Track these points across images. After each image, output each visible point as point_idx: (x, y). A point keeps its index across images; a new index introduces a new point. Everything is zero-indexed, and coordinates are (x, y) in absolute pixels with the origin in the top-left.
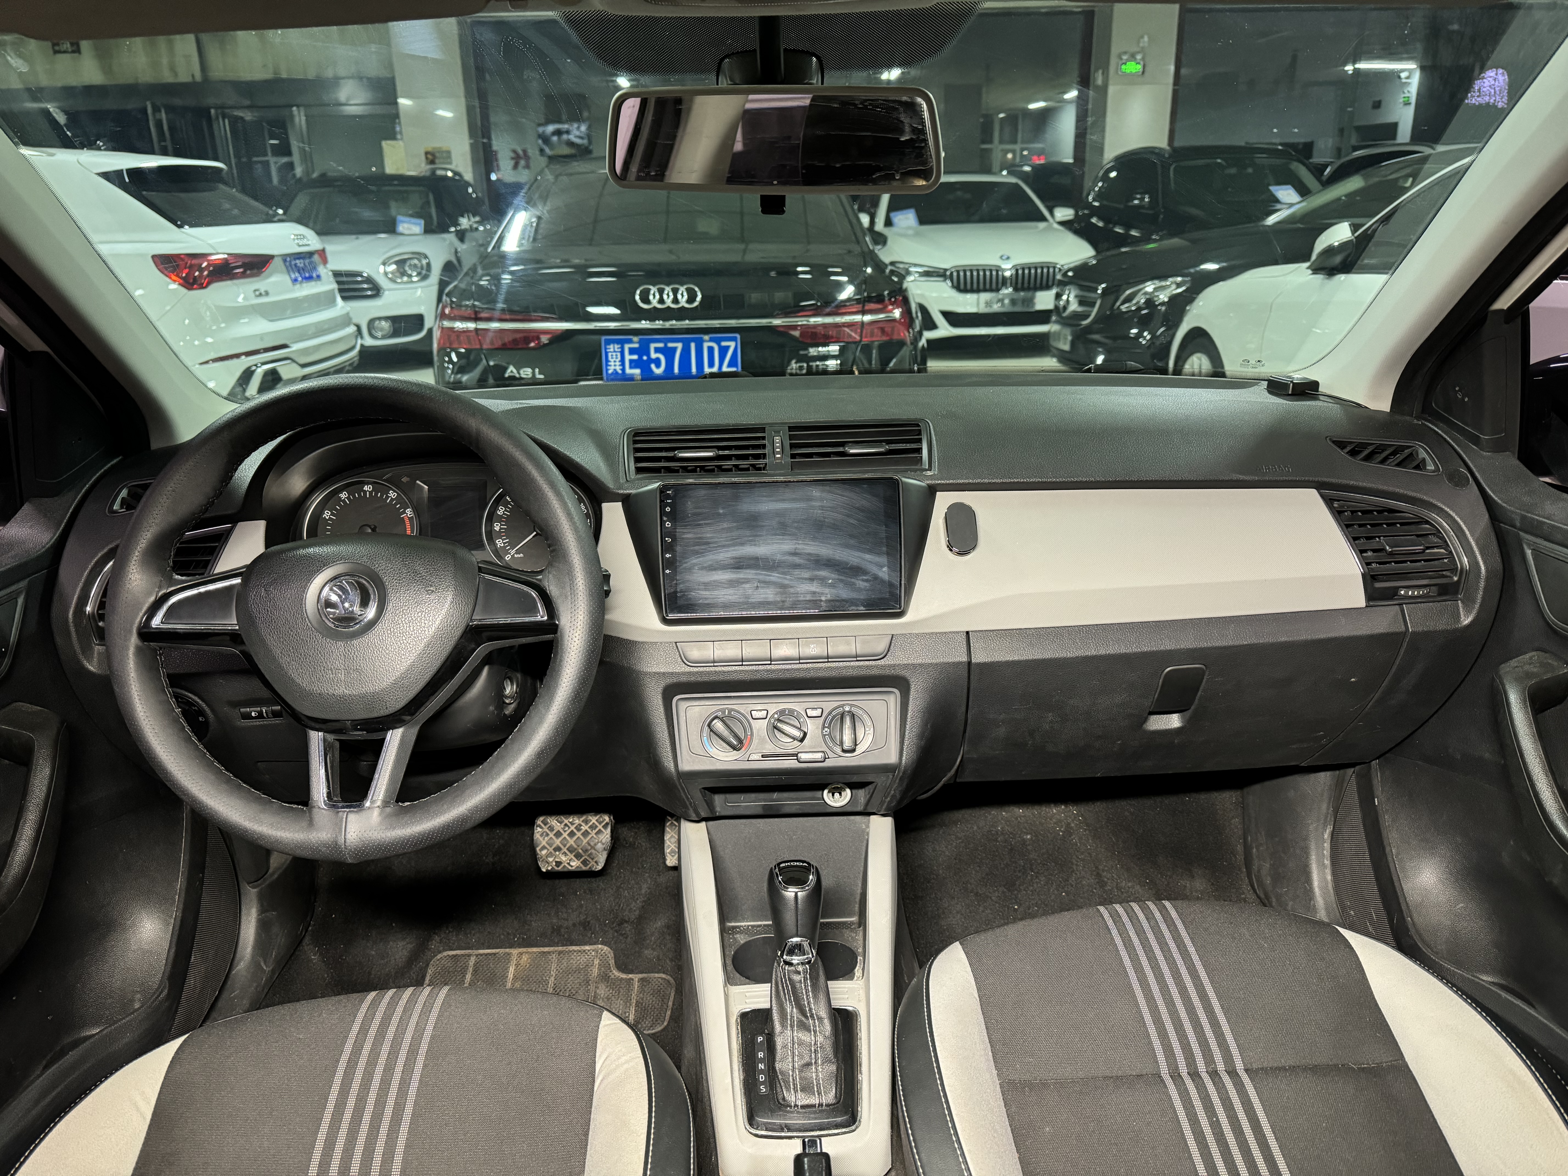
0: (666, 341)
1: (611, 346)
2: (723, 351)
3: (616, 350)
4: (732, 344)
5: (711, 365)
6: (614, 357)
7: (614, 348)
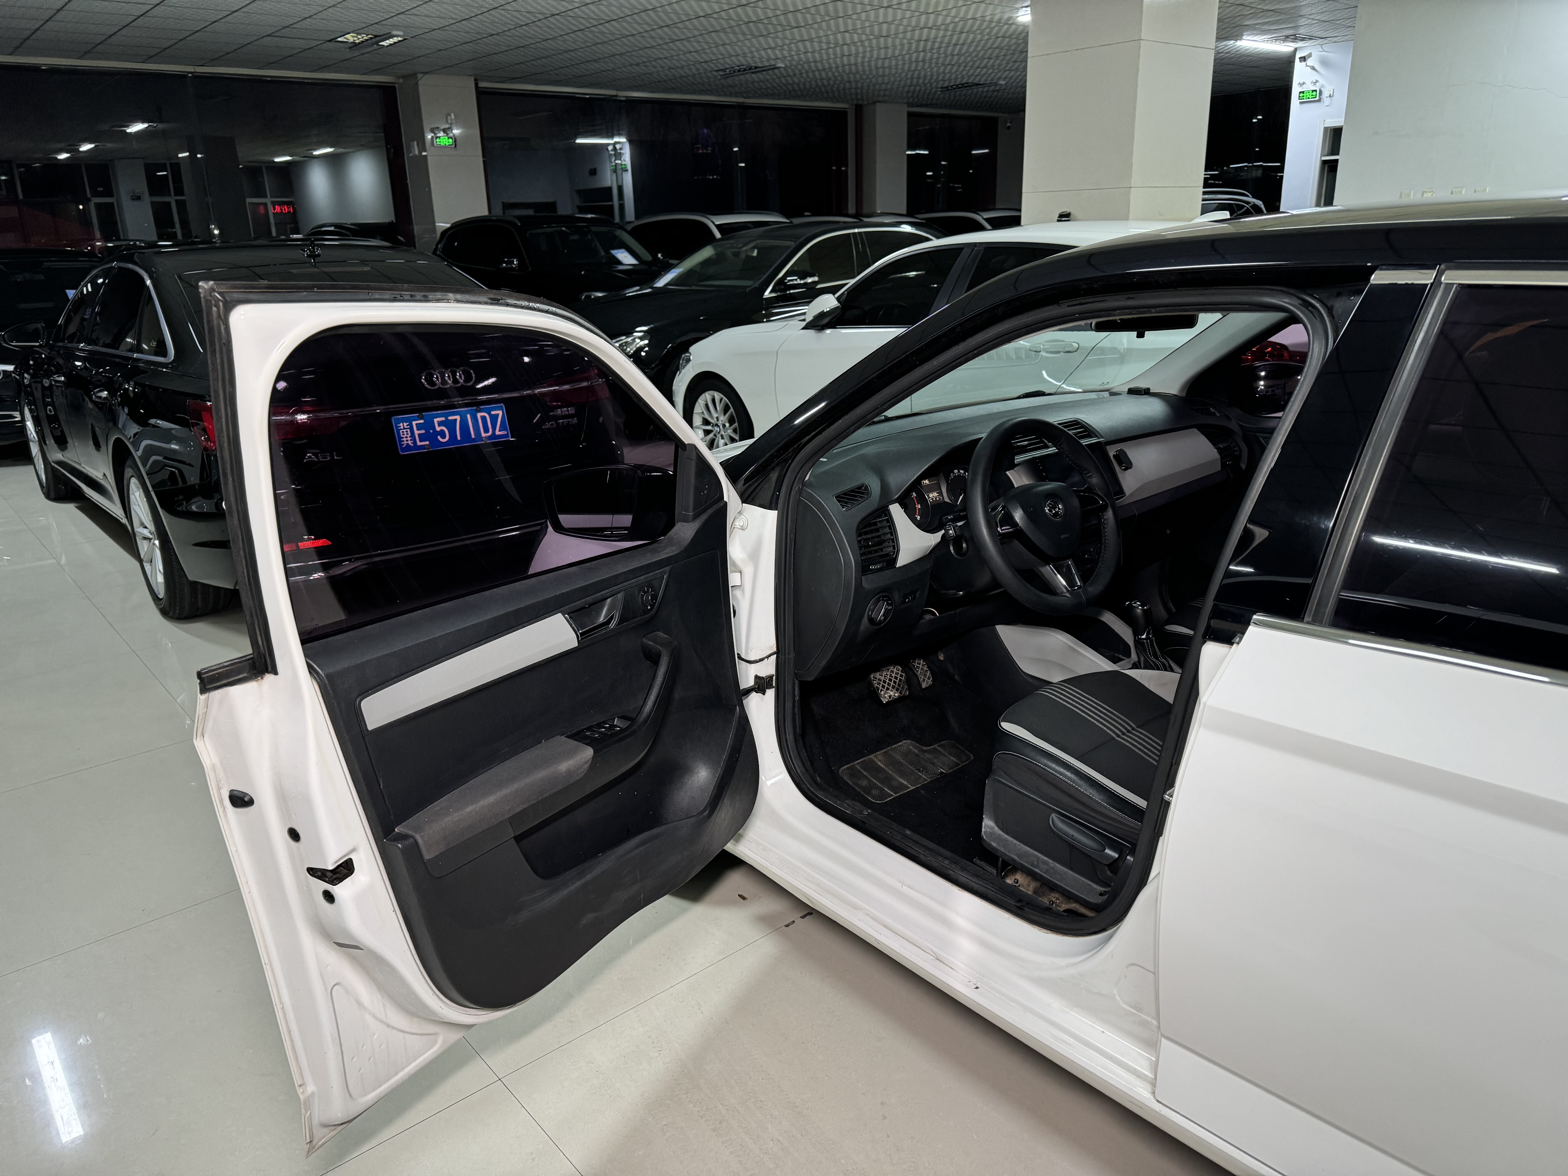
0: (446, 416)
1: (401, 424)
2: (494, 418)
3: (406, 427)
4: (500, 413)
5: (486, 431)
6: (405, 433)
7: (404, 426)
